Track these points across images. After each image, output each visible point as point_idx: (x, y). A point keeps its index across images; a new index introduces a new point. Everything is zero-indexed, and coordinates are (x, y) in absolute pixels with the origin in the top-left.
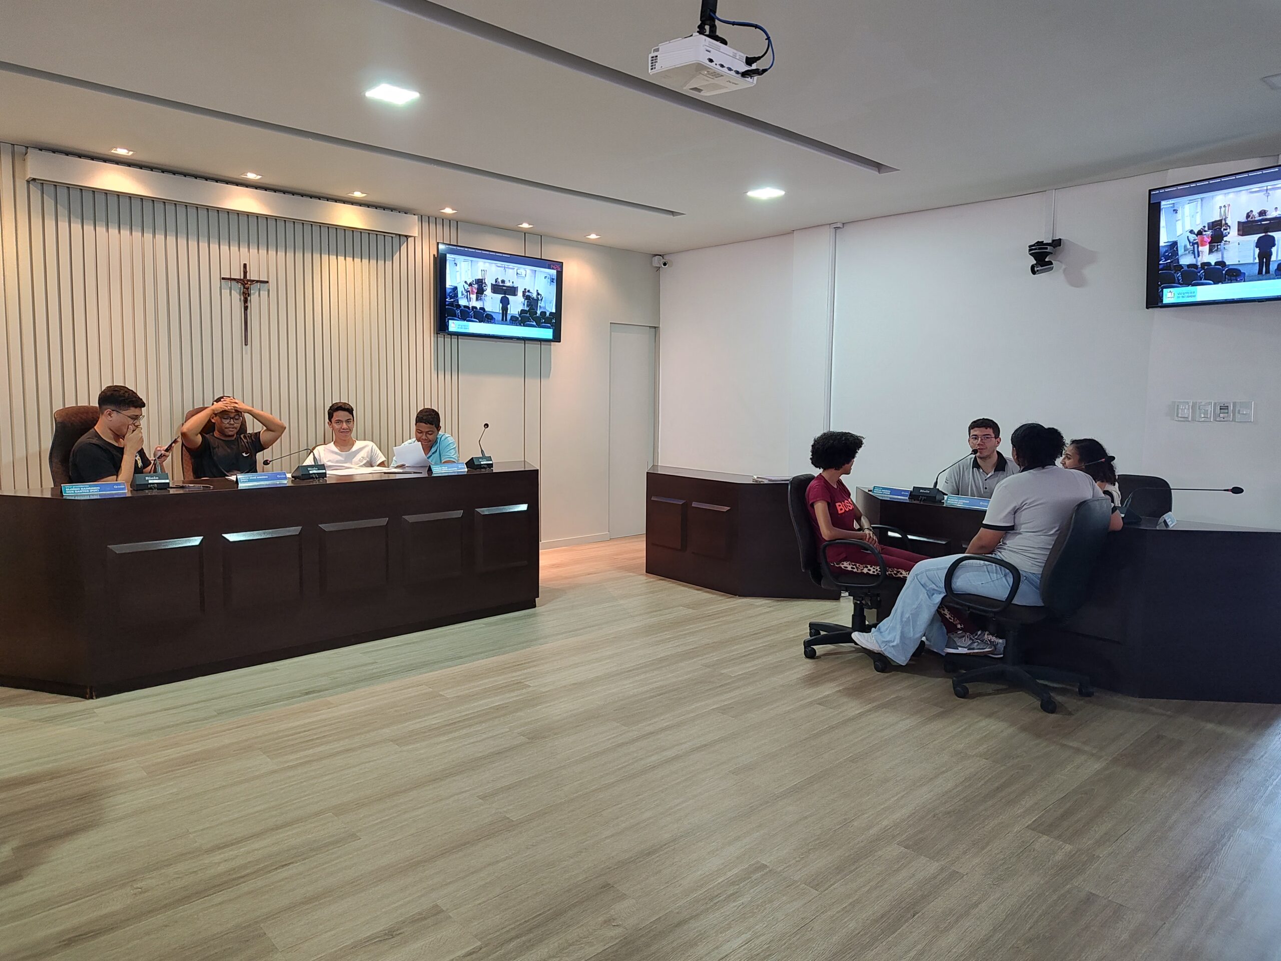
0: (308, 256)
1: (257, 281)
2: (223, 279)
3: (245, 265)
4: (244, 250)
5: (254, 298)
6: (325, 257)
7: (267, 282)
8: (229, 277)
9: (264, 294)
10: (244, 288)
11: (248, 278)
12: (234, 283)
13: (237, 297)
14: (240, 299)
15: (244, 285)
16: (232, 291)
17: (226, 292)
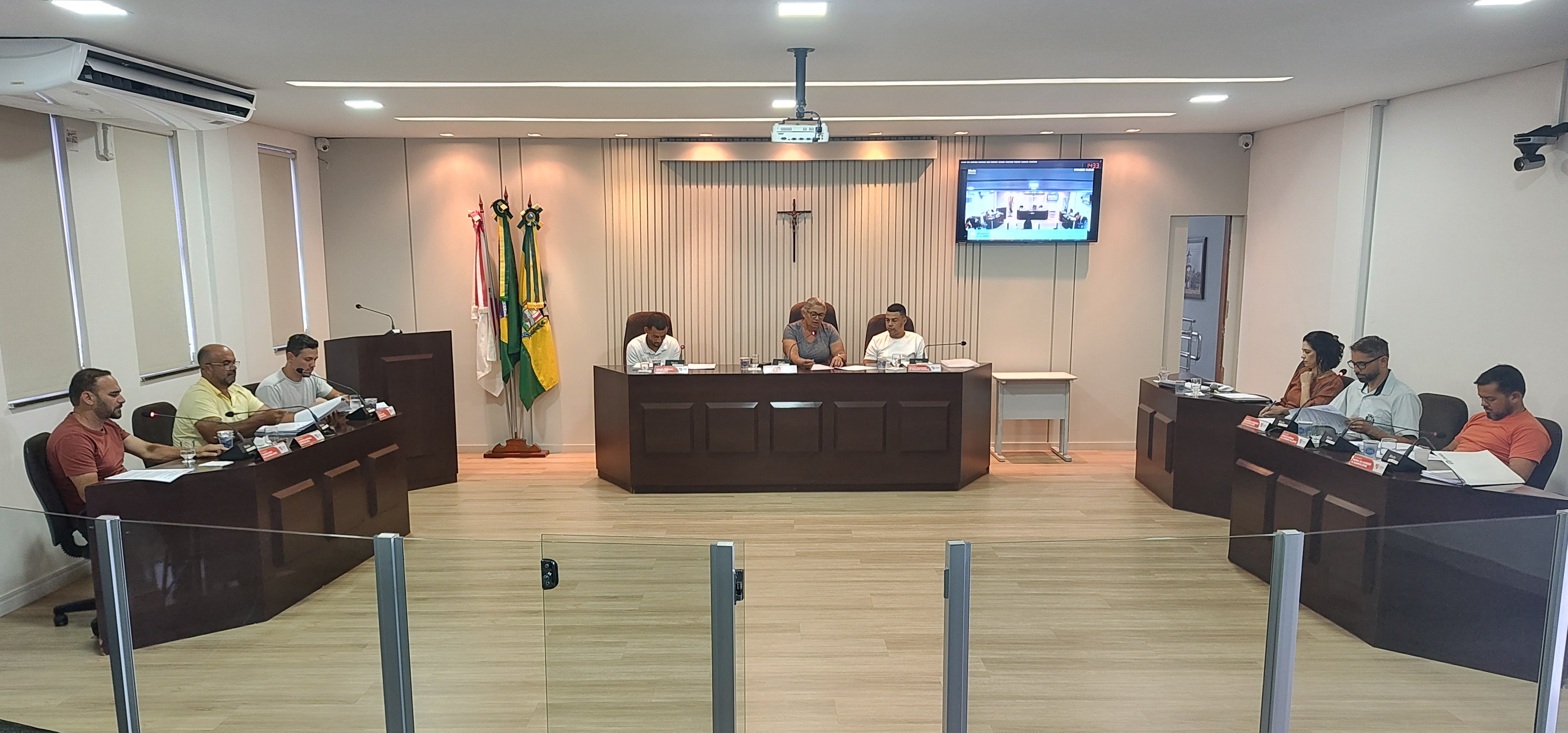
0: (844, 187)
1: (804, 212)
2: (778, 213)
3: (794, 200)
4: (794, 189)
5: (800, 225)
6: (858, 186)
7: (810, 212)
8: (782, 211)
9: (808, 221)
10: (794, 218)
11: (796, 210)
12: (787, 215)
13: (787, 224)
14: (790, 227)
15: (793, 215)
16: (785, 221)
17: (780, 222)
